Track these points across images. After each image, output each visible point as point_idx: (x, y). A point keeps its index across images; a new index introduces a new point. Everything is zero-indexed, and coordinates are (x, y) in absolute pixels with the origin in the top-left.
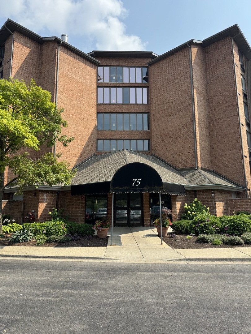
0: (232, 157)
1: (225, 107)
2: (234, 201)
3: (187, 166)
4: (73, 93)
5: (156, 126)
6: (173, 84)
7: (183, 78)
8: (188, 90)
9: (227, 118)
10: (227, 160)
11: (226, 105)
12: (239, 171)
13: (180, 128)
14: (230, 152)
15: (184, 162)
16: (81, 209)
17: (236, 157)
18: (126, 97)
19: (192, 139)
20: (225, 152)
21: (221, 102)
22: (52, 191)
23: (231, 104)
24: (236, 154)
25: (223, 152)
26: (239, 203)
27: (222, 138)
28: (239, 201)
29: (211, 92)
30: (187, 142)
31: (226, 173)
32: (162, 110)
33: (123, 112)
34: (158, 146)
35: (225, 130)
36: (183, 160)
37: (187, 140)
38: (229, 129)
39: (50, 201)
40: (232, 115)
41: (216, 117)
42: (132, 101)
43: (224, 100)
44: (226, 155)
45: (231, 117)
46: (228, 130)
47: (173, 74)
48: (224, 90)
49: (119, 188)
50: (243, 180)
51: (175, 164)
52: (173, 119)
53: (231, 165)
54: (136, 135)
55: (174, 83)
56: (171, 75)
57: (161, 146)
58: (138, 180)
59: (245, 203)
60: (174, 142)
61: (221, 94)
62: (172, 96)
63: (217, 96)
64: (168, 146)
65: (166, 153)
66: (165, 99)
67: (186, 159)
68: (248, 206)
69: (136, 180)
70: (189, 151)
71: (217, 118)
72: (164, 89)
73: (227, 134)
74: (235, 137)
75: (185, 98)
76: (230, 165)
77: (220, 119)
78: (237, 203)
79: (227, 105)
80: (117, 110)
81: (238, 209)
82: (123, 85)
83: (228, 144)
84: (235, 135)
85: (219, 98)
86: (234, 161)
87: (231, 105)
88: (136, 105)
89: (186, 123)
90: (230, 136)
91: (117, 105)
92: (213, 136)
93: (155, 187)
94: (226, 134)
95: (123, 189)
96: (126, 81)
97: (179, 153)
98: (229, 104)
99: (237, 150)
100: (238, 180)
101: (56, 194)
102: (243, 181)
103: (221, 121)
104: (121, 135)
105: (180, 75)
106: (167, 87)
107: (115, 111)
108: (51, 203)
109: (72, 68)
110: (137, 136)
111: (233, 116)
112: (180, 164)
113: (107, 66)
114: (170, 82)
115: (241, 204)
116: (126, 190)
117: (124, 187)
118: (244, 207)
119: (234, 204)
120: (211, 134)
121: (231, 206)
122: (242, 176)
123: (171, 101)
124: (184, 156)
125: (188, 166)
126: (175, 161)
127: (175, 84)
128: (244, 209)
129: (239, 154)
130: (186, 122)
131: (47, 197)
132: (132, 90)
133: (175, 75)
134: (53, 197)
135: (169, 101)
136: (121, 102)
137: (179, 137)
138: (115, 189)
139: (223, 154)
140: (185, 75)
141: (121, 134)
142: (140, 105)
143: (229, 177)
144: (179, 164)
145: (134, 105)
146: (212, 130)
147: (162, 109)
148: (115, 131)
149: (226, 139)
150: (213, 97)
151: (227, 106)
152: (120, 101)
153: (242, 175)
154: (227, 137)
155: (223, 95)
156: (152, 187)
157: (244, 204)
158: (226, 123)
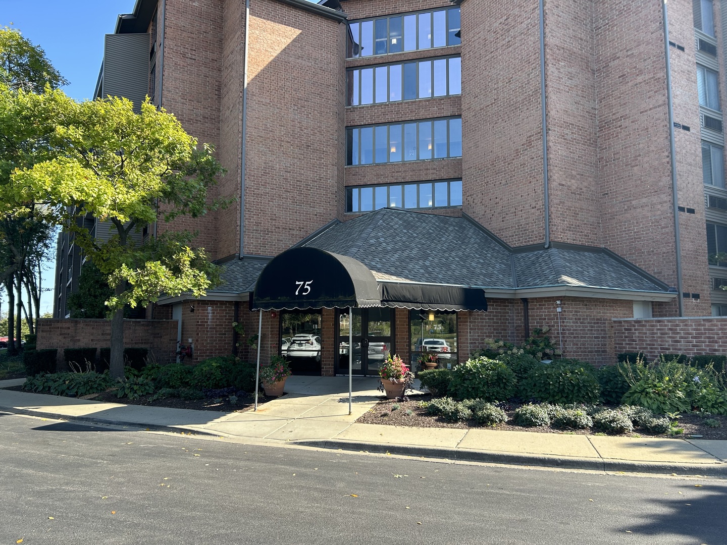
0: (649, 214)
1: (637, 84)
2: (624, 326)
3: (529, 241)
4: (282, 95)
5: (471, 147)
6: (504, 42)
7: (524, 25)
8: (535, 54)
9: (641, 113)
10: (637, 223)
11: (640, 79)
12: (664, 250)
13: (517, 150)
14: (644, 200)
15: (524, 231)
16: (271, 337)
17: (659, 212)
18: (410, 84)
19: (541, 174)
20: (633, 202)
21: (628, 73)
22: (223, 301)
23: (651, 75)
24: (659, 206)
25: (628, 201)
26: (635, 330)
27: (626, 166)
28: (634, 326)
29: (604, 51)
30: (530, 182)
31: (634, 254)
32: (483, 108)
33: (403, 119)
34: (473, 195)
35: (634, 145)
36: (521, 225)
37: (531, 177)
38: (644, 141)
39: (220, 322)
40: (651, 106)
41: (614, 114)
42: (425, 93)
43: (635, 67)
44: (635, 208)
45: (651, 109)
46: (641, 146)
47: (505, 18)
48: (635, 42)
49: (271, 299)
50: (674, 272)
51: (506, 237)
52: (504, 128)
53: (646, 234)
54: (431, 171)
55: (506, 39)
56: (501, 20)
57: (480, 195)
58: (307, 283)
59: (649, 330)
60: (506, 184)
61: (629, 53)
62: (502, 73)
63: (619, 58)
64: (494, 194)
65: (488, 211)
66: (489, 82)
67: (528, 224)
68: (654, 337)
69: (302, 283)
70: (534, 204)
71: (618, 115)
72: (487, 57)
73: (640, 155)
74: (657, 162)
75: (528, 75)
76: (643, 234)
77: (624, 117)
78: (631, 330)
79: (641, 81)
80: (389, 118)
81: (632, 344)
82: (403, 58)
83: (639, 182)
84: (657, 156)
85: (624, 64)
86: (652, 223)
87: (650, 79)
88: (432, 100)
89: (530, 136)
90: (646, 159)
91: (388, 105)
92: (607, 162)
93: (340, 297)
94: (636, 157)
95: (277, 301)
96: (409, 47)
97: (513, 210)
98: (647, 77)
99: (662, 196)
100: (660, 273)
101: (233, 308)
102: (672, 275)
103: (627, 123)
104: (396, 174)
105: (519, 20)
106: (492, 52)
107: (383, 121)
108: (222, 325)
109: (279, 39)
110: (433, 174)
111: (655, 107)
112: (516, 235)
113: (367, 19)
114: (498, 38)
115: (639, 333)
116: (284, 305)
117: (279, 298)
118: (645, 341)
119: (624, 333)
120: (603, 158)
121: (617, 337)
122: (671, 262)
123: (500, 84)
124: (525, 216)
125: (532, 241)
126: (506, 228)
127: (509, 42)
128: (647, 344)
129: (665, 205)
130: (529, 134)
131: (214, 313)
132: (424, 66)
133: (509, 20)
134: (226, 313)
135: (496, 86)
136: (399, 98)
137: (514, 170)
138: (263, 302)
139: (628, 207)
140: (529, 18)
141: (397, 172)
142: (441, 98)
143: (639, 265)
144: (513, 236)
145: (427, 100)
146: (606, 148)
147: (482, 106)
148: (384, 165)
149: (635, 168)
150: (610, 62)
151: (640, 83)
152: (396, 96)
153: (671, 258)
154: (639, 162)
155: (633, 54)
156: (333, 298)
157: (646, 333)
158: (636, 126)
